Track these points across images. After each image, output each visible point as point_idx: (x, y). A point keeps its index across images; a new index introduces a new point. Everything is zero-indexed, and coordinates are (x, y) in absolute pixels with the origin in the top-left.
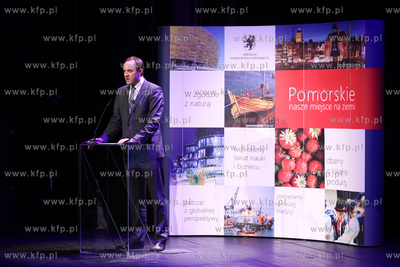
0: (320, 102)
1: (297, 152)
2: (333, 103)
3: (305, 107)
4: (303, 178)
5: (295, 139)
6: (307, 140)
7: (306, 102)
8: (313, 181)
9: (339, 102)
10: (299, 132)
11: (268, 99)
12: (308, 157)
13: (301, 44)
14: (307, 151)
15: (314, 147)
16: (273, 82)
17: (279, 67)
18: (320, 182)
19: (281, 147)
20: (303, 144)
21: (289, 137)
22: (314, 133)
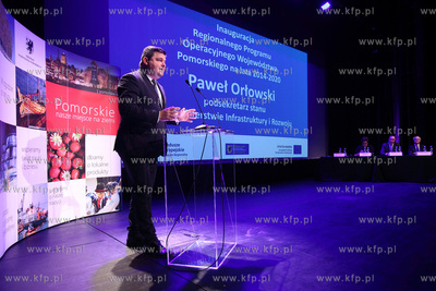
0: (81, 114)
1: (63, 152)
2: (92, 116)
3: (69, 116)
4: (68, 173)
5: (61, 141)
6: (71, 142)
7: (69, 112)
8: (76, 173)
9: (98, 116)
10: (64, 136)
11: (42, 104)
12: (72, 155)
13: (65, 66)
14: (70, 151)
15: (76, 148)
16: (45, 90)
17: (49, 78)
18: (82, 173)
19: (51, 149)
20: (68, 146)
21: (57, 139)
22: (76, 137)
